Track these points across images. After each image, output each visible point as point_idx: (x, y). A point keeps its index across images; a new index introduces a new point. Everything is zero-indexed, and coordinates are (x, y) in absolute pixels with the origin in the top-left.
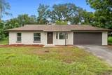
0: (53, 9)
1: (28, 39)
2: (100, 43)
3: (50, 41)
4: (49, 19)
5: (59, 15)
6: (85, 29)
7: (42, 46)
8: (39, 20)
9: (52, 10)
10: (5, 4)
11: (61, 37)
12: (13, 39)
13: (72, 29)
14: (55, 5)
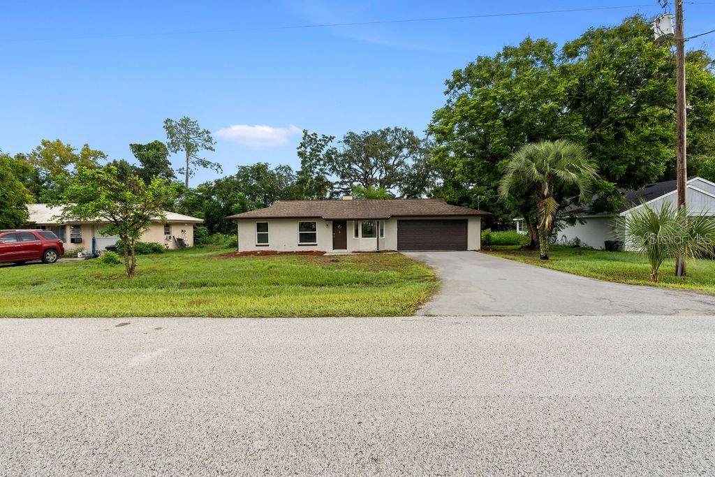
0: (348, 147)
1: (285, 238)
2: (463, 247)
3: (340, 242)
4: (334, 178)
5: (365, 163)
6: (434, 212)
7: (321, 254)
8: (302, 182)
9: (342, 149)
10: (199, 135)
11: (368, 233)
12: (247, 238)
13: (394, 213)
14: (352, 136)
